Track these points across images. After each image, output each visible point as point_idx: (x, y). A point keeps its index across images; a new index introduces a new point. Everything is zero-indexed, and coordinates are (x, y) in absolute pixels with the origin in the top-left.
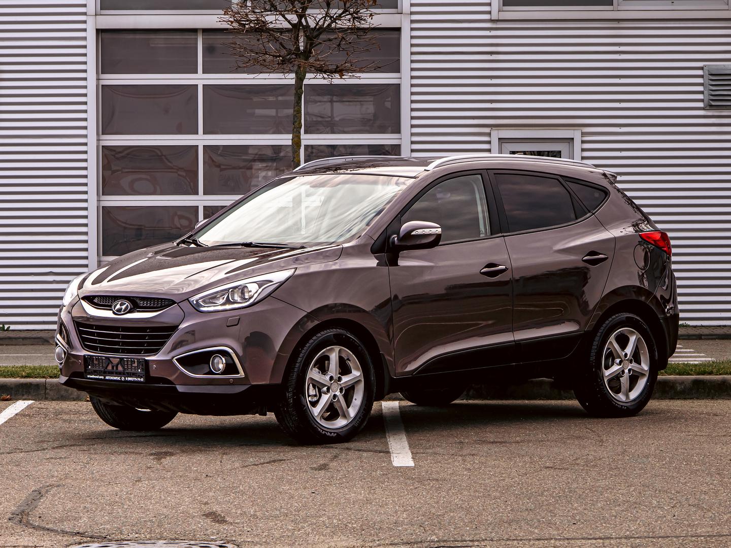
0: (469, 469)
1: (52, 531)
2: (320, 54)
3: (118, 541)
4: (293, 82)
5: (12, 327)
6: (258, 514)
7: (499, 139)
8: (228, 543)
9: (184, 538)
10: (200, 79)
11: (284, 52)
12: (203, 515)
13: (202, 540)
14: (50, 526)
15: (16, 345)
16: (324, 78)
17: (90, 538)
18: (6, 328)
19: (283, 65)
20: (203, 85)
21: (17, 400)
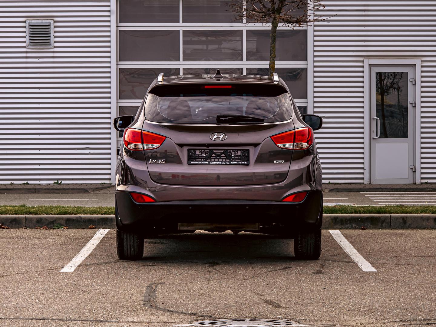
0: (413, 273)
1: (175, 312)
2: (286, 11)
3: (220, 319)
4: (270, 28)
5: (63, 182)
6: (299, 301)
7: (369, 64)
8: (291, 320)
9: (260, 317)
10: (181, 26)
11: (264, 10)
12: (265, 302)
13: (273, 319)
14: (172, 309)
15: (67, 193)
16: (288, 26)
17: (202, 317)
18: (59, 183)
19: (264, 18)
20: (183, 30)
21: (99, 228)
